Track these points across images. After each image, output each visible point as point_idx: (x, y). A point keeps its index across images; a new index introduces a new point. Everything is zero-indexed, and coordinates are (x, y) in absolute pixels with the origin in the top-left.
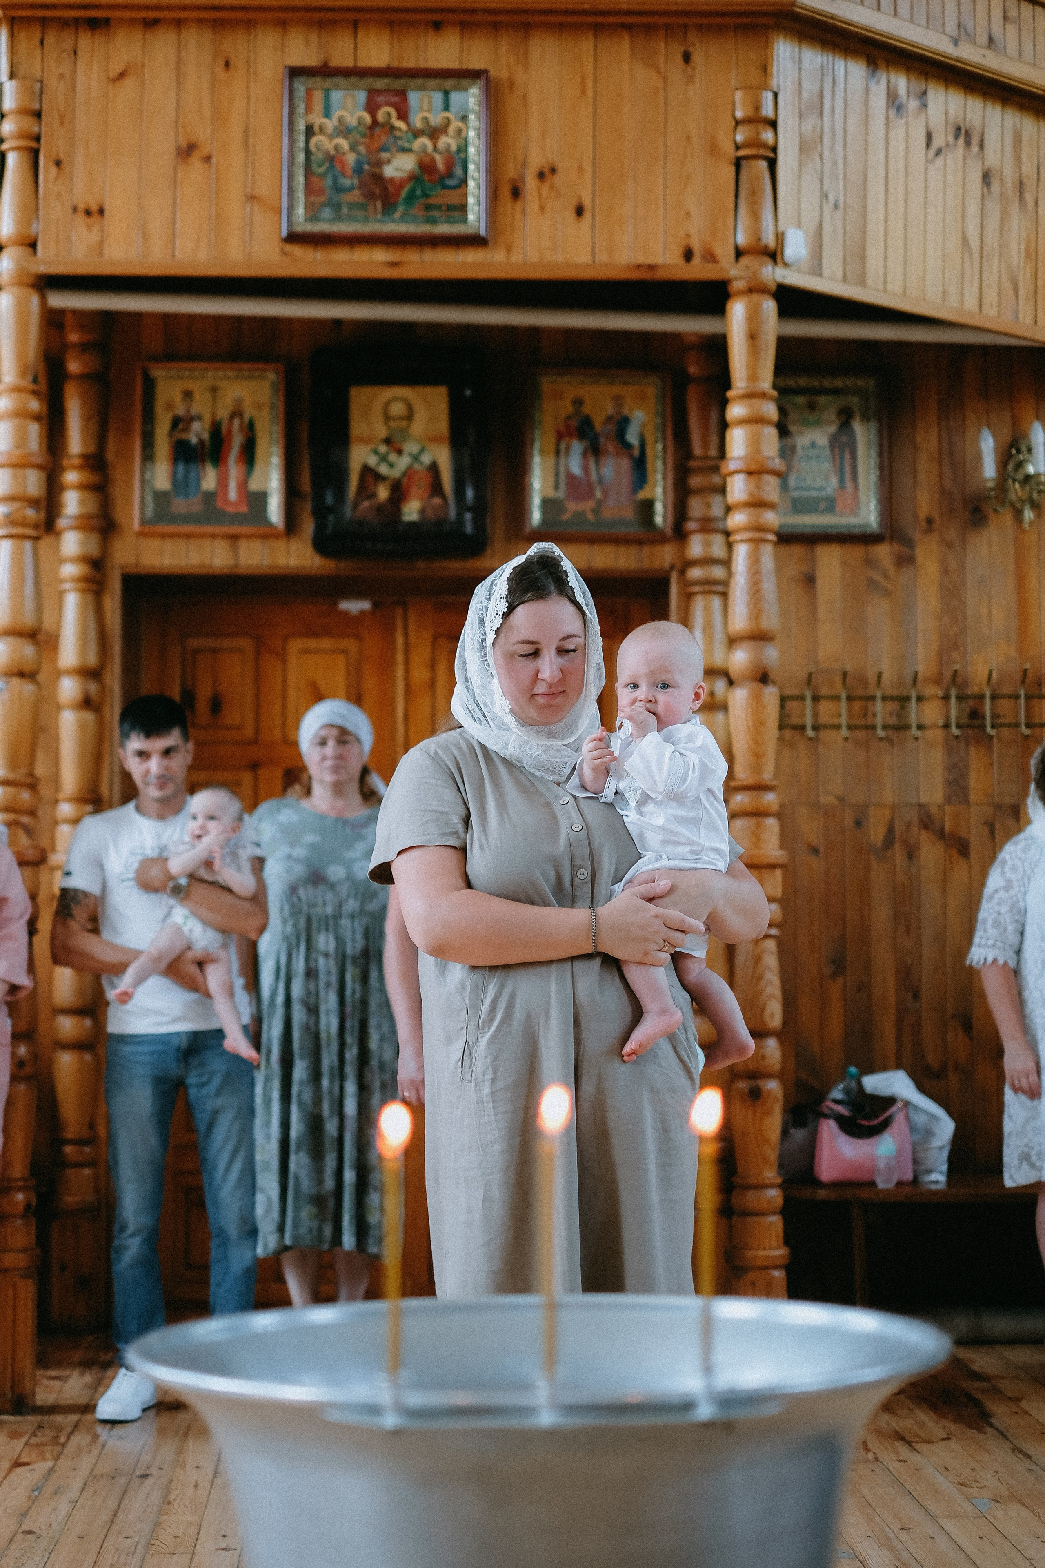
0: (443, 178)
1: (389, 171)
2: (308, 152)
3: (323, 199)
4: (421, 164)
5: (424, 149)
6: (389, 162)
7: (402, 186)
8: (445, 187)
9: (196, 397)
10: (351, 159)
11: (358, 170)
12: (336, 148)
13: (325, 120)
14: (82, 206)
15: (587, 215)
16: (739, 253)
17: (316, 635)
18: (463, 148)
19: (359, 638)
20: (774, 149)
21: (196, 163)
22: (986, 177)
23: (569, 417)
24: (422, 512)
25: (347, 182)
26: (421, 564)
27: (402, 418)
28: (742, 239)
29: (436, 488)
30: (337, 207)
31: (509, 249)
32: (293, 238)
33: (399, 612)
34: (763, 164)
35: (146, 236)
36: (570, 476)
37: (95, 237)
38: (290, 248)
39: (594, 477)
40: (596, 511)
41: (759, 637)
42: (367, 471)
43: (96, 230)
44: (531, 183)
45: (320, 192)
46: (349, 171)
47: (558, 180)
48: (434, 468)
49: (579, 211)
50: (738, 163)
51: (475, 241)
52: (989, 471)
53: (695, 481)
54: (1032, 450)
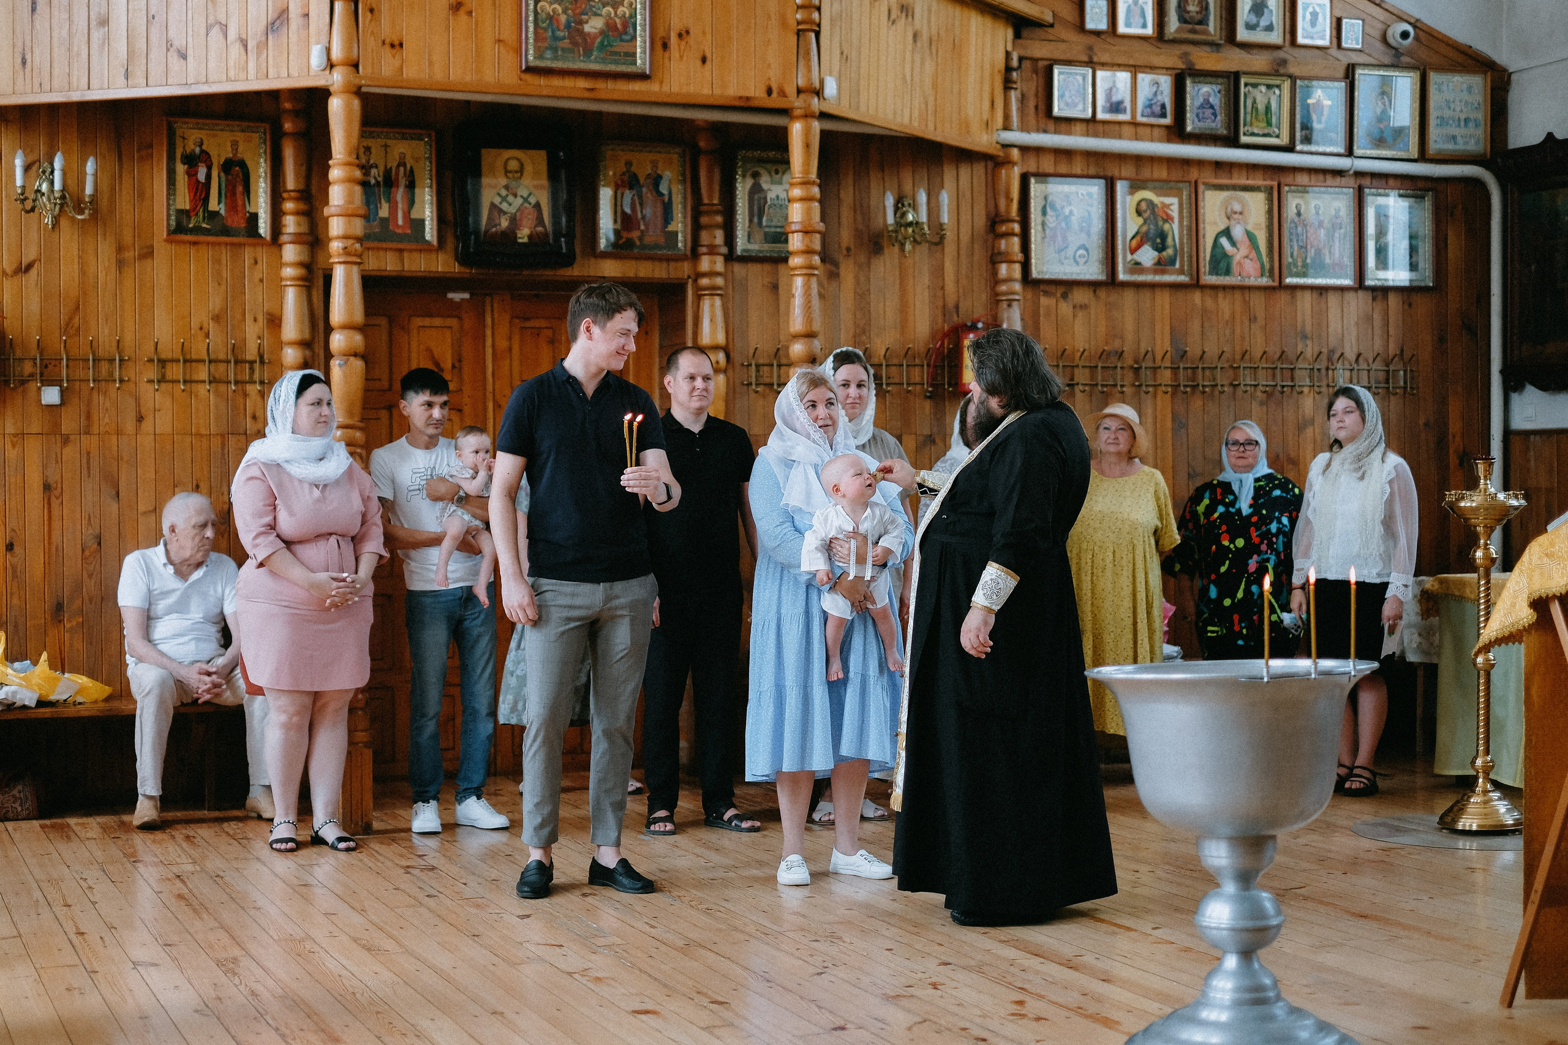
0: (621, 34)
1: (587, 28)
2: (536, 13)
3: (546, 45)
4: (607, 24)
5: (609, 14)
6: (587, 22)
7: (595, 38)
8: (622, 40)
9: (373, 150)
10: (563, 18)
11: (568, 26)
12: (554, 10)
14: (387, 41)
15: (708, 62)
16: (799, 91)
17: (430, 315)
18: (633, 15)
19: (460, 318)
20: (819, 25)
21: (462, 16)
22: (915, 36)
23: (624, 174)
24: (530, 237)
25: (560, 34)
26: (525, 272)
27: (516, 172)
28: (801, 82)
29: (540, 221)
30: (555, 50)
31: (661, 82)
32: (530, 70)
33: (488, 300)
34: (813, 35)
35: (431, 63)
36: (623, 213)
37: (397, 63)
38: (523, 76)
39: (639, 215)
40: (641, 239)
41: (810, 335)
42: (493, 206)
43: (397, 57)
44: (674, 39)
45: (544, 39)
46: (562, 27)
47: (691, 40)
48: (537, 206)
49: (704, 60)
50: (799, 33)
51: (643, 77)
52: (890, 219)
53: (704, 220)
54: (914, 207)
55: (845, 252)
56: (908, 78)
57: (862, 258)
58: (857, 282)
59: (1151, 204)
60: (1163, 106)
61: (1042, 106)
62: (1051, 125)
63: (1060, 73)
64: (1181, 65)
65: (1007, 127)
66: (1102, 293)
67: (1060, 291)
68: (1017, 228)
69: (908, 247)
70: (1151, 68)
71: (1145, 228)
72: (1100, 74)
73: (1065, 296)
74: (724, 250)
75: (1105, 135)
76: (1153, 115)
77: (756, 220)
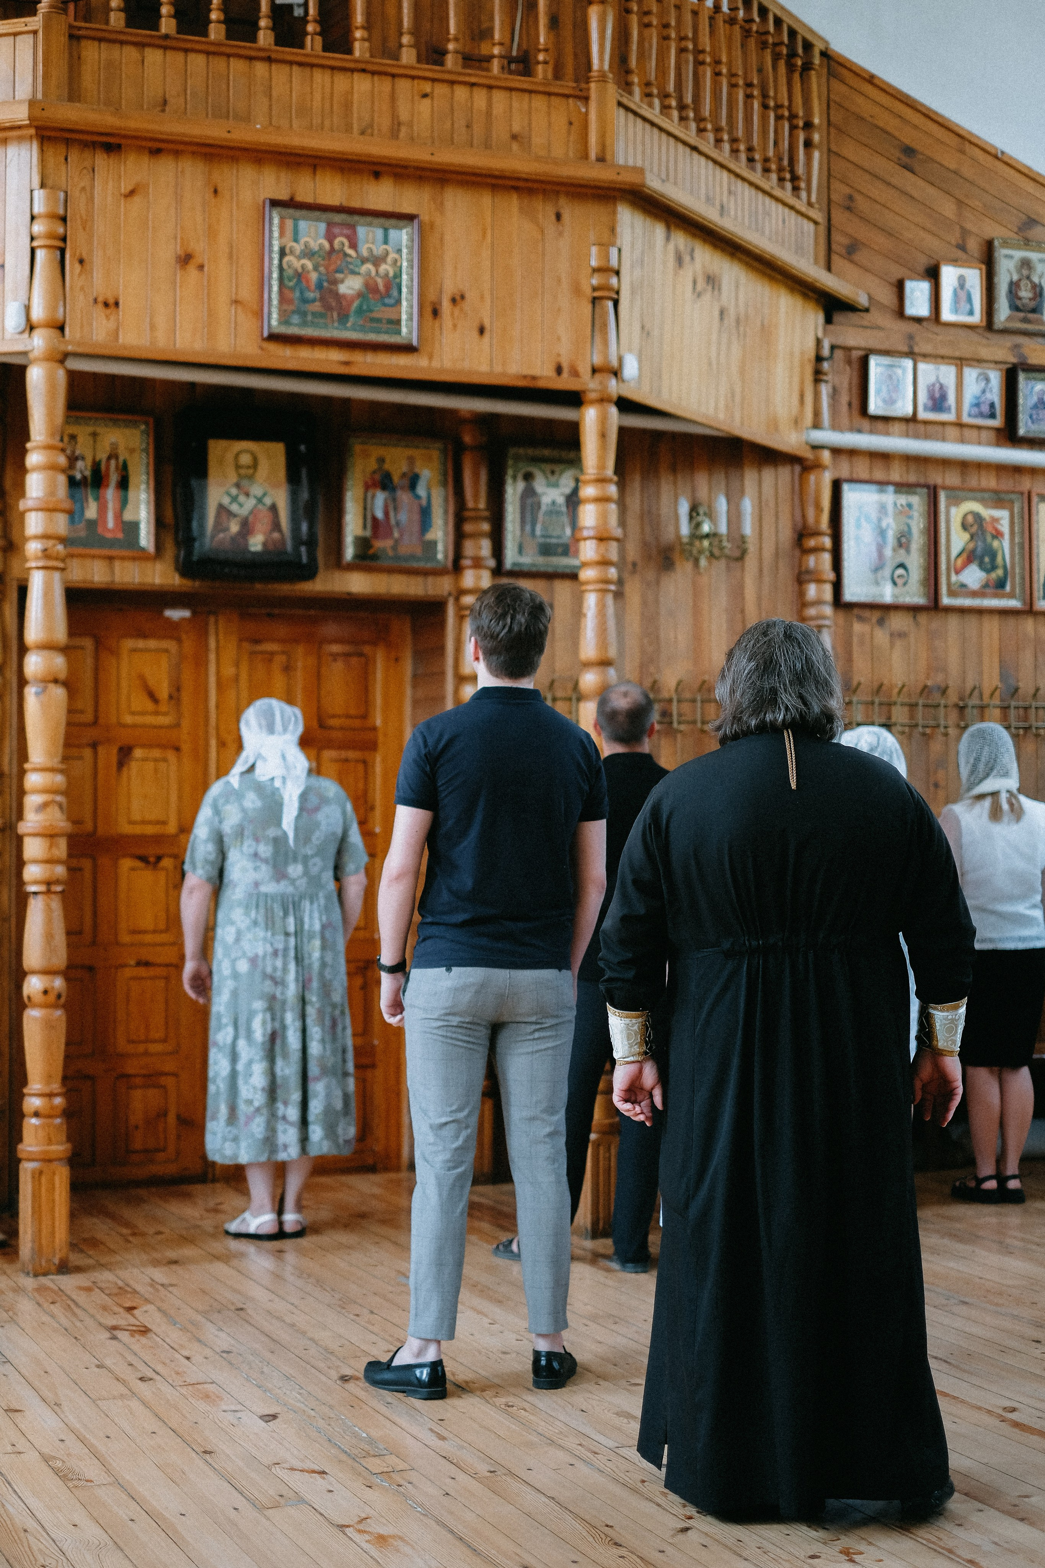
0: (382, 298)
1: (343, 289)
2: (281, 269)
3: (293, 307)
4: (367, 285)
5: (369, 273)
6: (342, 281)
7: (352, 301)
8: (385, 305)
9: (80, 439)
10: (314, 276)
11: (319, 286)
12: (303, 266)
13: (294, 244)
14: (100, 299)
15: (487, 335)
16: (594, 371)
17: (144, 636)
18: (398, 275)
19: (179, 640)
20: (618, 293)
21: (192, 271)
22: (722, 313)
23: (374, 472)
24: (265, 544)
25: (311, 295)
26: (258, 586)
27: (249, 467)
28: (597, 360)
29: (276, 526)
30: (304, 314)
31: (431, 358)
32: (273, 338)
33: (212, 619)
34: (610, 304)
35: (153, 327)
36: (375, 519)
37: (112, 325)
38: (266, 345)
39: (393, 521)
40: (395, 548)
41: (604, 663)
42: (221, 508)
43: (112, 318)
44: (446, 305)
45: (290, 301)
46: (313, 287)
47: (466, 305)
48: (273, 508)
49: (482, 331)
50: (594, 300)
51: (408, 349)
52: (685, 529)
53: (468, 528)
54: (711, 515)
55: (630, 566)
56: (714, 362)
57: (651, 575)
58: (644, 603)
59: (978, 517)
60: (992, 405)
61: (856, 403)
62: (866, 424)
63: (877, 365)
64: (1014, 360)
65: (817, 425)
66: (923, 618)
67: (876, 615)
68: (827, 542)
69: (703, 562)
70: (978, 361)
71: (971, 546)
72: (922, 366)
73: (881, 622)
74: (492, 563)
75: (927, 437)
76: (981, 415)
77: (528, 528)
